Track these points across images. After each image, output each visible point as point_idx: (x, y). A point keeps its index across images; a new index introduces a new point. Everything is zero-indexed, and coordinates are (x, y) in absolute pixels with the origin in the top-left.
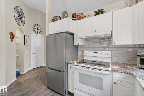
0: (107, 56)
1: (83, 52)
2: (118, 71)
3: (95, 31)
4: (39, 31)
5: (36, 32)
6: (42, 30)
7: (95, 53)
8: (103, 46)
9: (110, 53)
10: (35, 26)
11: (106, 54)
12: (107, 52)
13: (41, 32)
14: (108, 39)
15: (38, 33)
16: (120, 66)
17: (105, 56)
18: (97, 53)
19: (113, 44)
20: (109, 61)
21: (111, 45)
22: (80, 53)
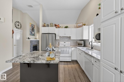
1: (59, 43)
3: (66, 34)
4: (19, 27)
5: (17, 28)
6: (21, 26)
8: (67, 40)
9: (70, 42)
10: (16, 22)
12: (69, 42)
13: (21, 28)
14: (70, 37)
15: (18, 29)
18: (65, 42)
20: (70, 45)
21: (70, 39)
22: (57, 43)
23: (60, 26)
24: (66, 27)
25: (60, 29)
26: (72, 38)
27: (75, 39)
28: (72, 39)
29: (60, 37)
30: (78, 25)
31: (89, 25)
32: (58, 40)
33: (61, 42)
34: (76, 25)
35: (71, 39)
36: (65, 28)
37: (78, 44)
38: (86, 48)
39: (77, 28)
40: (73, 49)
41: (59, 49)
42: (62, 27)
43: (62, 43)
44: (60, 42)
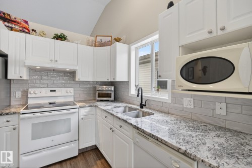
0: (70, 94)
2: (85, 107)
3: (56, 61)
7: (51, 91)
8: (63, 81)
9: (72, 90)
11: (68, 91)
12: (68, 89)
14: (72, 74)
16: (83, 102)
17: (66, 94)
18: (55, 91)
19: (78, 80)
20: (72, 99)
21: (74, 80)
22: (18, 94)
23: (32, 26)
24: (60, 37)
25: (30, 37)
26: (80, 77)
27: (90, 79)
28: (81, 80)
29: (32, 70)
30: (99, 39)
31: (129, 42)
32: (20, 81)
33: (37, 90)
34: (94, 38)
35: (77, 80)
36: (54, 38)
37: (99, 94)
38: (124, 105)
39: (95, 46)
40: (83, 111)
41: (23, 119)
42: (42, 34)
43: (39, 95)
44: (31, 90)
